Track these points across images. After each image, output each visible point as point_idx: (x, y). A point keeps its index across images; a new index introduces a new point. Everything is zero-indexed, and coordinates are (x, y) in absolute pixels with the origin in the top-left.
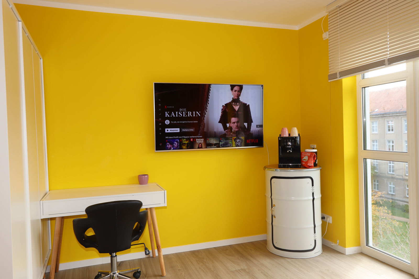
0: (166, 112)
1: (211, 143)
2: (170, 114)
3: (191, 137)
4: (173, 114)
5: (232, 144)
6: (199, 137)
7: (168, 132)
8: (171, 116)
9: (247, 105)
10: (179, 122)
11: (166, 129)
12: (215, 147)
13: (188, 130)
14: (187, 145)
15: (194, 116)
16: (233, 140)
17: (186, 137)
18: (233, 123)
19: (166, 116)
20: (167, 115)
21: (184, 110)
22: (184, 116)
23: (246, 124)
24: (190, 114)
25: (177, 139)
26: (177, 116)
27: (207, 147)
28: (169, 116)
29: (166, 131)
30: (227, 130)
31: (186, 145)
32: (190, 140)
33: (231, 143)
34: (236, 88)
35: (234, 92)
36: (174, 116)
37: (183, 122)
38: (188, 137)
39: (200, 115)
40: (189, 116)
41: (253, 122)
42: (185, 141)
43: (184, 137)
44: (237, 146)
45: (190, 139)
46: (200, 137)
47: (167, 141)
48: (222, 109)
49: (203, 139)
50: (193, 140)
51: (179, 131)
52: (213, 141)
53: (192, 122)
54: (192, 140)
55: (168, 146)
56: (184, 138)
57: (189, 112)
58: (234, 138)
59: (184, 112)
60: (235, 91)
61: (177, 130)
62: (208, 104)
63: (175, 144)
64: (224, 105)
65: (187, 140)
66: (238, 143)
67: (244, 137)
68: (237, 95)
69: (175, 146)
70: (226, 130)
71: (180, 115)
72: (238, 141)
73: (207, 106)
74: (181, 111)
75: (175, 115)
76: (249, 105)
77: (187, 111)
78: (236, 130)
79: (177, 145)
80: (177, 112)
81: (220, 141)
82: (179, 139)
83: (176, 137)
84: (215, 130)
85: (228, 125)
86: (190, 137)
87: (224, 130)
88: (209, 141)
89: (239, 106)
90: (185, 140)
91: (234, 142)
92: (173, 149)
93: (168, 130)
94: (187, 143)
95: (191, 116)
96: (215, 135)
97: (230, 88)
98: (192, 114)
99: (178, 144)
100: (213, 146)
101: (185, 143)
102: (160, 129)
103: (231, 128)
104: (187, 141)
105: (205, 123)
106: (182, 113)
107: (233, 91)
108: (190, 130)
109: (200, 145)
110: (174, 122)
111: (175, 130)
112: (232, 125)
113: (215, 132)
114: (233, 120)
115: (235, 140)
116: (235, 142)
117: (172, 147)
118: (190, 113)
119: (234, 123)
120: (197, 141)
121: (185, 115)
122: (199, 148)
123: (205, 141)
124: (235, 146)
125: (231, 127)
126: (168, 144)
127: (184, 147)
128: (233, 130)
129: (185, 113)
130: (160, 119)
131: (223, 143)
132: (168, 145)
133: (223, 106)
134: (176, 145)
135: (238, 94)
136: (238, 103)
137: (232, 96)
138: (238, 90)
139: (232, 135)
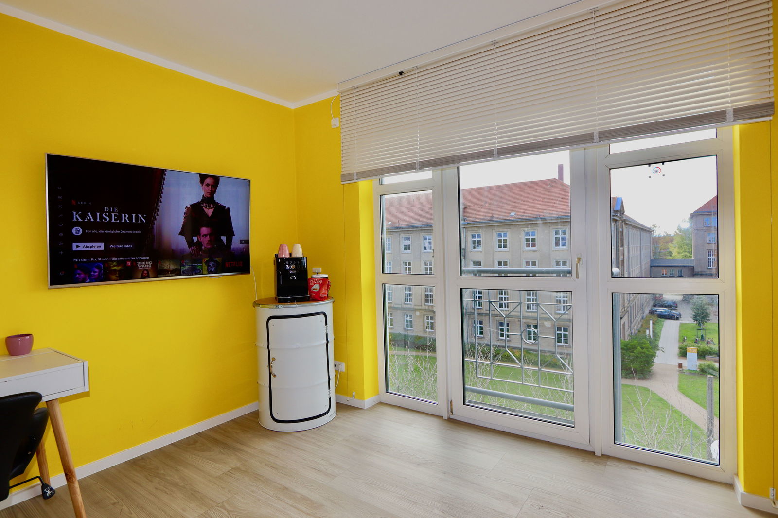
0: (75, 213)
1: (165, 268)
2: (83, 216)
3: (128, 258)
4: (89, 216)
5: (202, 269)
6: (142, 258)
7: (79, 249)
8: (86, 220)
9: (226, 208)
10: (103, 232)
11: (74, 245)
12: (174, 274)
13: (122, 246)
14: (119, 274)
15: (134, 221)
16: (204, 263)
17: (118, 259)
18: (203, 236)
19: (75, 219)
20: (76, 218)
21: (113, 210)
22: (113, 221)
23: (224, 238)
24: (125, 218)
25: (98, 262)
26: (98, 220)
27: (159, 276)
28: (80, 220)
29: (75, 248)
30: (194, 248)
31: (117, 272)
32: (126, 264)
33: (199, 267)
34: (208, 181)
35: (206, 187)
36: (92, 220)
37: (112, 232)
38: (121, 259)
39: (145, 221)
40: (123, 221)
41: (234, 235)
42: (114, 266)
43: (114, 259)
44: (210, 272)
45: (125, 262)
46: (146, 258)
47: (76, 266)
48: (185, 213)
49: (151, 263)
50: (131, 264)
51: (102, 248)
52: (169, 265)
53: (129, 232)
54: (129, 264)
55: (78, 276)
56: (114, 261)
57: (123, 215)
58: (204, 261)
59: (113, 214)
60: (208, 185)
61: (98, 247)
62: (161, 202)
63: (95, 272)
64: (189, 206)
65: (118, 265)
66: (211, 267)
67: (220, 259)
68: (209, 191)
69: (94, 275)
70: (193, 248)
71: (106, 219)
72: (212, 263)
73: (159, 206)
74: (107, 212)
75: (95, 218)
76: (229, 209)
77: (120, 212)
78: (209, 246)
79: (99, 274)
80: (98, 214)
81: (182, 265)
82: (103, 262)
83: (96, 260)
84: (174, 247)
85: (195, 239)
86: (126, 259)
87: (189, 248)
88: (162, 265)
89: (213, 210)
90: (115, 264)
91: (205, 267)
92: (89, 280)
93: (78, 247)
94: (120, 270)
95: (128, 221)
96: (172, 255)
97: (199, 179)
98: (130, 218)
99: (100, 272)
100: (168, 273)
101: (115, 270)
102: (61, 243)
103: (199, 243)
104: (118, 267)
105: (154, 235)
106: (110, 215)
107: (204, 184)
108: (125, 246)
109: (146, 272)
110: (93, 232)
111: (94, 247)
112: (202, 238)
113: (173, 250)
114: (204, 230)
115: (207, 263)
116: (206, 267)
117: (87, 278)
118: (125, 216)
119: (205, 236)
120: (139, 266)
121: (115, 219)
122: (142, 278)
123: (154, 266)
124: (206, 272)
125: (201, 242)
126: (79, 271)
127: (114, 277)
128: (203, 247)
129: (115, 215)
130: (61, 225)
131: (186, 268)
132: (79, 274)
133: (187, 207)
134: (96, 274)
135: (211, 191)
136: (212, 205)
137: (203, 193)
138: (212, 184)
139: (201, 255)
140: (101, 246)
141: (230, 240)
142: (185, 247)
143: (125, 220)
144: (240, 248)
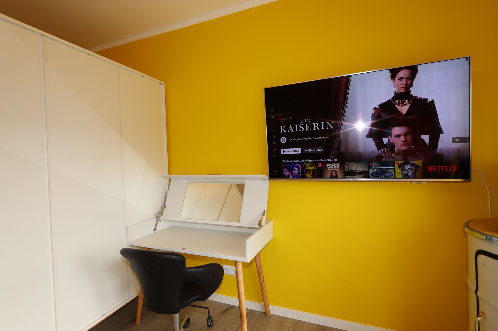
0: (281, 127)
1: (352, 170)
2: (286, 129)
3: (319, 160)
4: (290, 128)
5: (395, 173)
6: (331, 160)
7: (285, 153)
8: (288, 131)
9: (429, 100)
10: (300, 139)
11: (282, 150)
12: (362, 176)
13: (314, 150)
14: (312, 173)
15: (323, 128)
16: (397, 167)
17: (312, 161)
18: (396, 136)
19: (282, 132)
20: (283, 130)
21: (307, 121)
22: (307, 130)
23: (426, 138)
24: (316, 126)
25: (297, 163)
26: (296, 131)
27: (346, 176)
28: (285, 131)
29: (282, 153)
30: (384, 150)
31: (311, 172)
32: (318, 165)
33: (392, 171)
34: (402, 74)
35: (399, 82)
36: (293, 131)
37: (307, 139)
38: (314, 161)
39: (332, 127)
40: (314, 129)
41: (442, 133)
42: (309, 166)
43: (310, 161)
44: (406, 176)
45: (317, 163)
46: (334, 160)
47: (283, 166)
48: (373, 115)
49: (338, 165)
50: (322, 165)
51: (300, 152)
52: (356, 167)
53: (319, 138)
54: (320, 165)
55: (285, 173)
56: (308, 163)
57: (314, 124)
58: (397, 163)
59: (307, 125)
60: (401, 79)
61: (297, 151)
62: (347, 107)
63: (296, 170)
64: (377, 107)
65: (312, 166)
66: (407, 171)
67: (421, 161)
68: (404, 86)
69: (295, 173)
70: (382, 150)
71: (302, 129)
72: (407, 167)
73: (345, 112)
74: (302, 123)
75: (294, 129)
76: (433, 101)
77: (312, 122)
78: (404, 148)
79: (298, 172)
80: (296, 126)
81: (370, 168)
82: (301, 163)
83: (296, 161)
84: (361, 150)
85: (385, 140)
86: (317, 161)
87: (378, 150)
88: (349, 166)
89: (408, 106)
90: (309, 164)
91: (398, 170)
92: (291, 177)
93: (284, 151)
94: (313, 170)
95: (318, 129)
96: (359, 158)
97: (388, 74)
98: (320, 126)
99: (299, 171)
100: (356, 175)
101: (309, 170)
102: (274, 150)
103: (391, 146)
104: (312, 167)
105: (341, 139)
106: (304, 126)
107: (396, 79)
108: (317, 150)
109: (334, 172)
110: (293, 140)
111: (294, 151)
112: (393, 140)
113: (360, 153)
114: (396, 130)
115: (400, 166)
116: (400, 171)
117: (291, 175)
118: (316, 125)
119: (399, 136)
120: (328, 167)
121: (308, 129)
122: (331, 177)
123: (342, 167)
124: (401, 176)
125: (393, 144)
126: (285, 170)
127: (308, 175)
128: (396, 149)
129: (308, 125)
130: (274, 137)
131: (375, 171)
132: (286, 172)
133: (375, 108)
134: (296, 172)
135: (406, 84)
136: (407, 101)
137: (395, 90)
138: (408, 76)
139: (394, 157)
140: (298, 151)
141: (435, 139)
142: (373, 150)
143: (316, 128)
144: (452, 149)
